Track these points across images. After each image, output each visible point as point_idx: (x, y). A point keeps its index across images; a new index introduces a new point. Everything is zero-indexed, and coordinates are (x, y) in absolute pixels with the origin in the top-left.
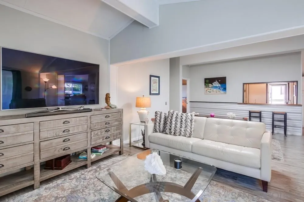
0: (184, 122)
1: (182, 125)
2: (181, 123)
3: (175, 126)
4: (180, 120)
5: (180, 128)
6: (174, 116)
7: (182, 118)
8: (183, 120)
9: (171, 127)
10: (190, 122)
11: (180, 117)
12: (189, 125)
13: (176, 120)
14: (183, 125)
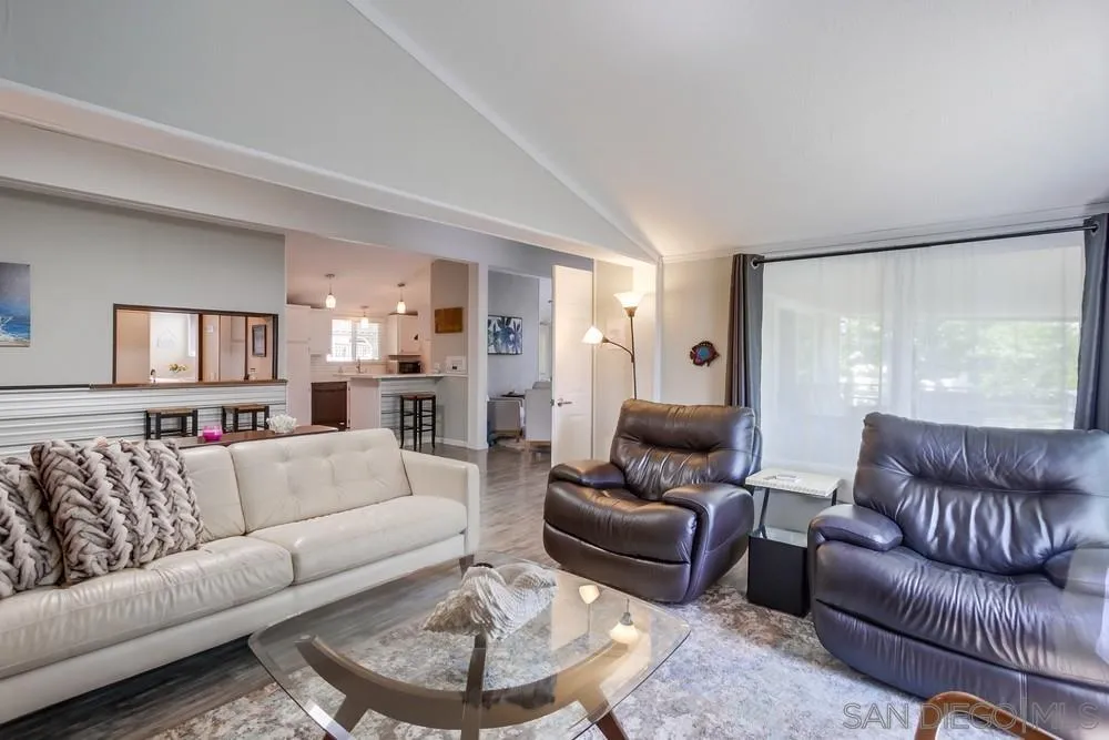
0: (161, 485)
1: (153, 501)
2: (147, 496)
3: (127, 518)
4: (137, 483)
5: (155, 519)
6: (100, 469)
7: (141, 470)
8: (151, 477)
9: (106, 528)
10: (178, 477)
11: (130, 467)
12: (180, 494)
13: (115, 487)
14: (159, 498)
